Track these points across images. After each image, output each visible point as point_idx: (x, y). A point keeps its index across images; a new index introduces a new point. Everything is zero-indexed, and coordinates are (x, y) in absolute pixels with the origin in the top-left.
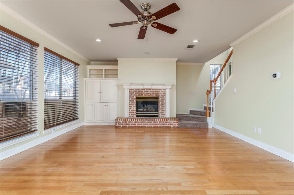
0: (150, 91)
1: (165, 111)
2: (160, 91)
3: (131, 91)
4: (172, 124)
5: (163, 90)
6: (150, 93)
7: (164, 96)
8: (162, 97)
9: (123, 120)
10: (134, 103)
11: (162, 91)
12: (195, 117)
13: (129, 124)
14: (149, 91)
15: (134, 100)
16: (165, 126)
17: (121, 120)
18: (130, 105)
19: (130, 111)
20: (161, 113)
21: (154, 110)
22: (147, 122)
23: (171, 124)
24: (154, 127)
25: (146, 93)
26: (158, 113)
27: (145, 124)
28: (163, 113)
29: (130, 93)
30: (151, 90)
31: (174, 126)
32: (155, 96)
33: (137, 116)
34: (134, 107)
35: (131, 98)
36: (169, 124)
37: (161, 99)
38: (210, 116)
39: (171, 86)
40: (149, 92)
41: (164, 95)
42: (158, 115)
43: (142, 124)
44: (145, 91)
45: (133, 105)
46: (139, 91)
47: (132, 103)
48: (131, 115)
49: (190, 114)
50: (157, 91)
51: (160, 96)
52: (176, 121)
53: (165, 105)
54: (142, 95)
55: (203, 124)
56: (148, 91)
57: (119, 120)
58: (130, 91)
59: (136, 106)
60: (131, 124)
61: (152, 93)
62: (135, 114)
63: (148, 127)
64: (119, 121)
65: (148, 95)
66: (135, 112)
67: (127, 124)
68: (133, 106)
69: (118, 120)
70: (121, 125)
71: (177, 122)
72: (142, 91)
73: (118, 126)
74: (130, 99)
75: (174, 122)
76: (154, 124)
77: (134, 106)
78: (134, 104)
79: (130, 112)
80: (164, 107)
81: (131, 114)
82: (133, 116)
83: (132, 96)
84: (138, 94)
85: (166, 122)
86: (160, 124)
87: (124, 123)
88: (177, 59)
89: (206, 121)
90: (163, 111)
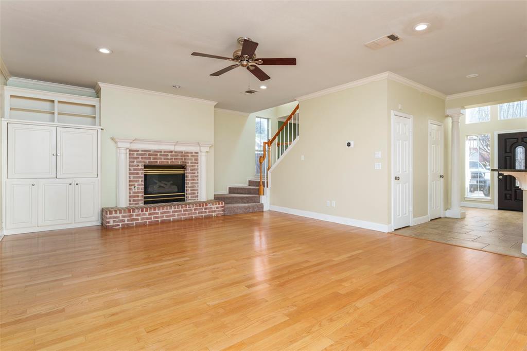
0: (171, 156)
1: (198, 190)
2: (190, 155)
3: (133, 154)
4: (215, 211)
5: (194, 154)
6: (171, 159)
7: (196, 165)
8: (192, 166)
9: (125, 212)
10: (139, 177)
11: (192, 156)
12: (244, 197)
13: (137, 219)
14: (170, 154)
15: (140, 172)
16: (204, 215)
17: (120, 213)
18: (130, 181)
19: (130, 193)
20: (191, 194)
21: (176, 190)
22: (173, 212)
23: (212, 212)
24: (186, 220)
25: (164, 159)
26: (184, 195)
27: (170, 216)
28: (194, 193)
29: (130, 158)
30: (173, 153)
31: (218, 214)
32: (179, 163)
33: (145, 203)
34: (138, 185)
35: (132, 168)
36: (209, 212)
37: (191, 170)
38: (263, 195)
39: (208, 148)
40: (169, 157)
41: (195, 163)
42: (184, 199)
43: (163, 217)
44: (161, 155)
45: (137, 181)
46: (149, 155)
47: (134, 177)
48: (134, 201)
49: (229, 193)
50: (184, 156)
51: (190, 164)
52: (220, 205)
53: (198, 180)
54: (157, 162)
55: (257, 207)
56: (167, 155)
57: (116, 213)
58: (130, 154)
59: (143, 183)
60: (142, 219)
61: (175, 159)
62: (141, 200)
63: (174, 221)
64: (115, 215)
65: (168, 162)
66: (142, 196)
67: (132, 220)
68: (136, 184)
69: (113, 212)
70: (120, 224)
71: (222, 207)
72: (157, 155)
73: (113, 226)
74: (130, 170)
75: (217, 208)
76: (185, 214)
77: (140, 183)
78: (140, 180)
79: (130, 197)
80: (196, 183)
81: (132, 199)
82: (138, 204)
83: (135, 163)
84: (147, 161)
85: (206, 209)
86: (196, 213)
87: (126, 219)
88: (215, 103)
89: (259, 202)
90: (194, 190)
